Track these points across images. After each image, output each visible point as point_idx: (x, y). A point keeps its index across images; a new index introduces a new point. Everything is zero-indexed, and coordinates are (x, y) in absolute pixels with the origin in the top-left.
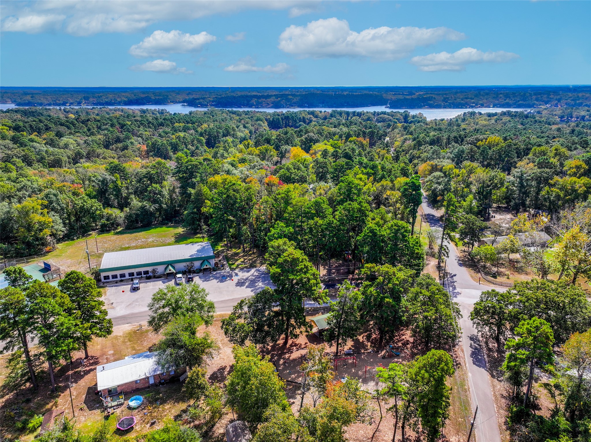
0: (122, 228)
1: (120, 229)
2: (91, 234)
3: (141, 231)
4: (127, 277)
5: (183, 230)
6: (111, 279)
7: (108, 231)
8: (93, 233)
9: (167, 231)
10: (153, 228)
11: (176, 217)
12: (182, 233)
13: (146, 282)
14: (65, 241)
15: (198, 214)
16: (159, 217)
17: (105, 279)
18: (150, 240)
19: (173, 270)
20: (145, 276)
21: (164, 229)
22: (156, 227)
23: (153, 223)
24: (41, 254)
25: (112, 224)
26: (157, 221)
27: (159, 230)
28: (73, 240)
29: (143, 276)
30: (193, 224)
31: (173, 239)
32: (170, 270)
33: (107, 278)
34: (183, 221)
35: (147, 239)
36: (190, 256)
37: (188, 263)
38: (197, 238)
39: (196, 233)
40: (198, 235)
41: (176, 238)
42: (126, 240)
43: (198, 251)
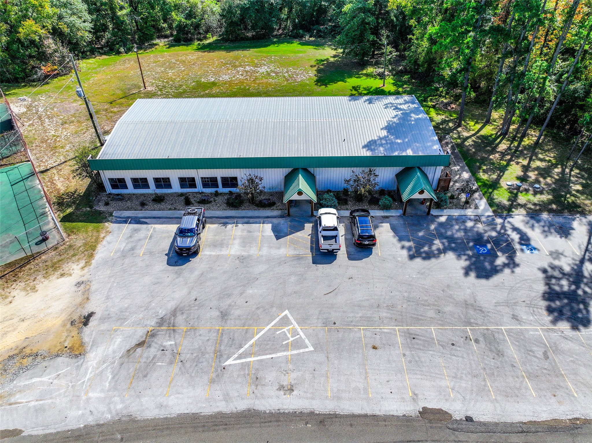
0: (215, 38)
1: (211, 39)
2: (156, 45)
3: (250, 47)
4: (176, 187)
5: (334, 53)
6: (131, 189)
7: (188, 41)
8: (161, 42)
9: (300, 52)
10: (274, 43)
11: (318, 23)
12: (332, 60)
13: (224, 221)
14: (102, 54)
15: (373, 14)
16: (287, 19)
17: (114, 186)
18: (263, 70)
19: (310, 194)
20: (227, 190)
21: (295, 46)
22: (280, 42)
23: (275, 33)
24: (34, 81)
25: (197, 26)
26: (284, 29)
27: (284, 47)
28: (119, 53)
29: (221, 189)
30: (361, 38)
31: (312, 74)
32: (300, 193)
33: (118, 183)
34: (335, 31)
35: (256, 66)
36: (368, 146)
37: (358, 170)
38: (367, 75)
39: (363, 65)
40: (370, 70)
41: (319, 71)
42: (213, 63)
43: (389, 128)
